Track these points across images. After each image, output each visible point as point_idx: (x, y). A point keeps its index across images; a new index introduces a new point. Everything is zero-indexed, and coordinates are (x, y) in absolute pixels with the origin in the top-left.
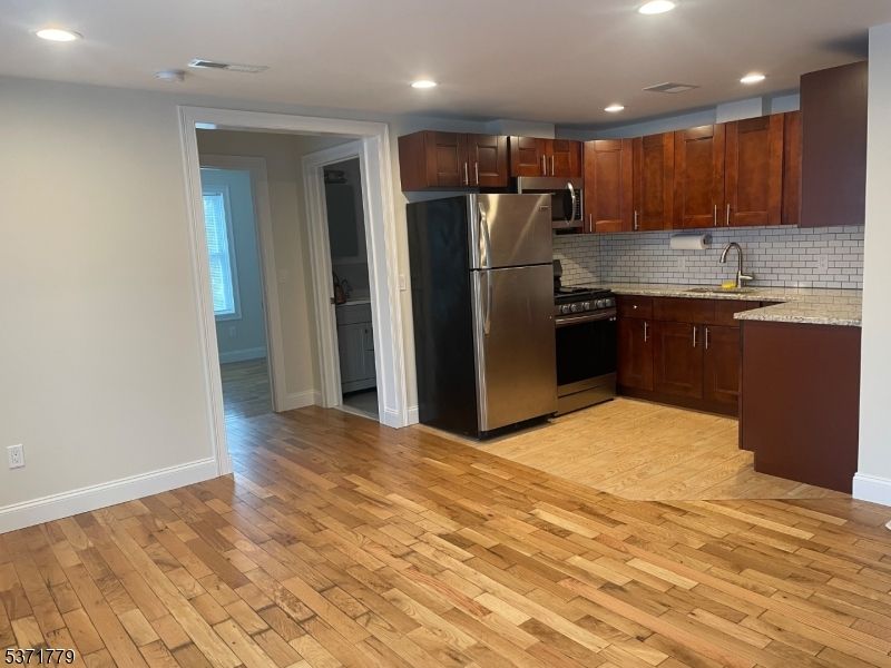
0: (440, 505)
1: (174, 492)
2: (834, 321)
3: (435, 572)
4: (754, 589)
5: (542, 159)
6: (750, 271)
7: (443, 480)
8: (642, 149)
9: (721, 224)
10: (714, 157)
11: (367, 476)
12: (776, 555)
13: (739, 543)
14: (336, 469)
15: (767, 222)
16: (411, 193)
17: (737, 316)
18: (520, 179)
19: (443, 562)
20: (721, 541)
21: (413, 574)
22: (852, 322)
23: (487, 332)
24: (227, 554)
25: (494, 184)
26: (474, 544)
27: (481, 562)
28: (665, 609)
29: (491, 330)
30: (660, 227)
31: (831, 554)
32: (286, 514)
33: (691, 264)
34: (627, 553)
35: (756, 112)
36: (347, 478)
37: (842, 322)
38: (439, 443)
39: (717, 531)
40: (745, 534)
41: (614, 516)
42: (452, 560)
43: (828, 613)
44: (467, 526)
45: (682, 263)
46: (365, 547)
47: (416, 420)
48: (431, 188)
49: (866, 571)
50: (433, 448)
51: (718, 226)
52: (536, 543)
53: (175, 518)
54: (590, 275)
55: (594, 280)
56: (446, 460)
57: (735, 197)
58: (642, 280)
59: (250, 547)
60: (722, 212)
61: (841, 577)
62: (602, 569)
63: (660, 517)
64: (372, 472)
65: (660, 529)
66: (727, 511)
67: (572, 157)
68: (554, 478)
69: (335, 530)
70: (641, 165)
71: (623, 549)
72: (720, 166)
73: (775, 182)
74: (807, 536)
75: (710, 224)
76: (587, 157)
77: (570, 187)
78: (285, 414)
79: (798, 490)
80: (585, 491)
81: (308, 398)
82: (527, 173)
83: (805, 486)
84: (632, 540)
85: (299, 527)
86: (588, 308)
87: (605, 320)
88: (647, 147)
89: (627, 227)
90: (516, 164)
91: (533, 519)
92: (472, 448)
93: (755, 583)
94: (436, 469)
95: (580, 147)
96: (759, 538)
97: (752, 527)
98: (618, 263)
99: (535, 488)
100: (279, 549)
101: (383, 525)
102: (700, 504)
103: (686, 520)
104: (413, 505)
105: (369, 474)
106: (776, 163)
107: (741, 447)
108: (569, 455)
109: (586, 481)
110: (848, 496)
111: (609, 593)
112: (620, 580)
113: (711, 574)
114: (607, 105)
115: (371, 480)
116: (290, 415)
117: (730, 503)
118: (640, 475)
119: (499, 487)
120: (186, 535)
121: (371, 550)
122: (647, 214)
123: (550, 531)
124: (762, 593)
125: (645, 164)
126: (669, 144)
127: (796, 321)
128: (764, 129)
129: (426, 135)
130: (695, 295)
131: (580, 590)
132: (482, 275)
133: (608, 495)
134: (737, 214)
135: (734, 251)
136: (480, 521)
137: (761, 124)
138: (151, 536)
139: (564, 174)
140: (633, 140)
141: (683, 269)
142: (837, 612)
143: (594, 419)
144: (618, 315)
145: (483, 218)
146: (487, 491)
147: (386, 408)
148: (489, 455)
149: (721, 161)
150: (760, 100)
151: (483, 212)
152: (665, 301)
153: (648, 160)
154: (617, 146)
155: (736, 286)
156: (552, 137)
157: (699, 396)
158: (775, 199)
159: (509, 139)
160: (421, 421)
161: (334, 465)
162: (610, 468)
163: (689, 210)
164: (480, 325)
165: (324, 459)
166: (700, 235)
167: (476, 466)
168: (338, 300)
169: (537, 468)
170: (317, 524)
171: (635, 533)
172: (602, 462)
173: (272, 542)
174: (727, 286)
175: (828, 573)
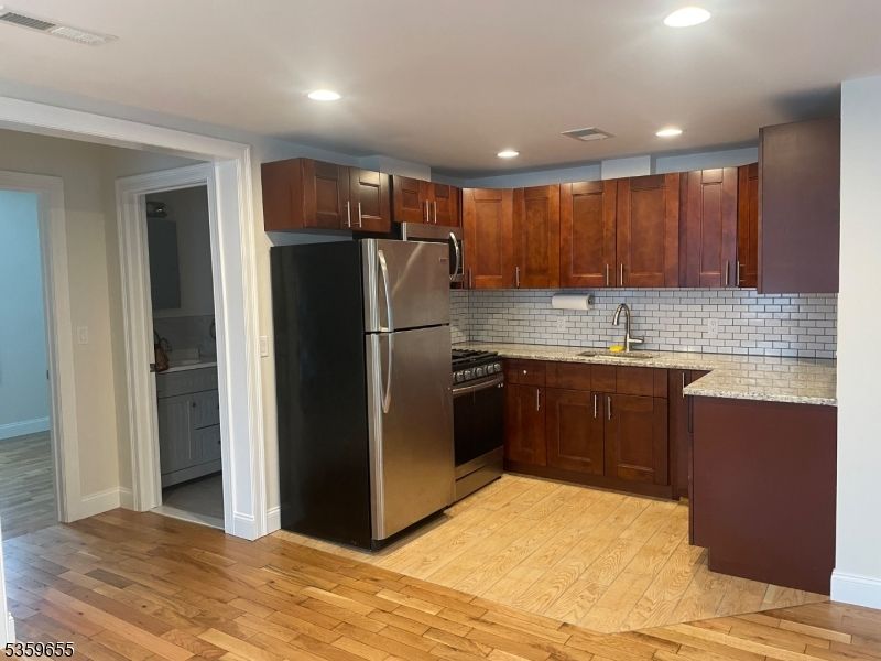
2: (805, 400)
5: (424, 204)
6: (641, 333)
7: (348, 627)
8: (523, 202)
9: (614, 284)
10: (605, 213)
11: (232, 631)
14: (183, 622)
15: (665, 284)
16: (278, 234)
17: (687, 390)
18: (404, 225)
22: (826, 401)
23: (386, 411)
25: (377, 228)
29: (390, 409)
30: (545, 285)
33: (572, 325)
35: (643, 170)
36: (204, 637)
37: (815, 400)
38: (317, 560)
45: (562, 323)
47: (276, 526)
48: (311, 228)
50: (313, 569)
51: (610, 285)
54: (460, 334)
55: (464, 339)
56: (338, 589)
57: (628, 256)
58: (517, 340)
60: (615, 272)
64: (239, 621)
67: (452, 205)
68: (494, 607)
70: (524, 217)
72: (611, 224)
73: (672, 243)
75: (601, 284)
76: (465, 205)
77: (453, 236)
78: (77, 525)
79: (772, 596)
80: (541, 623)
81: (110, 498)
82: (410, 218)
83: (772, 588)
86: (480, 375)
87: (495, 387)
88: (529, 199)
89: (510, 283)
90: (399, 207)
92: (366, 565)
94: (331, 607)
95: (459, 194)
98: (490, 321)
99: (479, 627)
102: (687, 630)
105: (235, 626)
106: (672, 224)
107: (692, 542)
108: (491, 566)
109: (534, 607)
110: (823, 597)
114: (500, 149)
115: (242, 637)
116: (86, 526)
117: (716, 624)
118: (592, 588)
119: (430, 630)
122: (529, 271)
125: (528, 218)
126: (554, 197)
127: (759, 399)
128: (658, 188)
129: (303, 161)
130: (586, 359)
132: (381, 339)
133: (573, 627)
134: (631, 275)
135: (623, 313)
137: (654, 183)
139: (445, 221)
140: (515, 191)
141: (563, 330)
143: (493, 507)
144: (506, 381)
145: (384, 268)
146: (416, 638)
147: (235, 512)
148: (393, 574)
149: (612, 218)
150: (649, 157)
151: (383, 260)
152: (559, 366)
153: (530, 213)
154: (497, 196)
155: (625, 350)
156: (429, 180)
157: (601, 472)
158: (672, 260)
159: (391, 178)
160: (284, 527)
161: (177, 614)
162: (551, 582)
163: (577, 269)
164: (378, 402)
165: (157, 604)
166: (582, 294)
167: (384, 595)
168: (159, 368)
169: (465, 590)
172: (536, 573)
174: (616, 349)
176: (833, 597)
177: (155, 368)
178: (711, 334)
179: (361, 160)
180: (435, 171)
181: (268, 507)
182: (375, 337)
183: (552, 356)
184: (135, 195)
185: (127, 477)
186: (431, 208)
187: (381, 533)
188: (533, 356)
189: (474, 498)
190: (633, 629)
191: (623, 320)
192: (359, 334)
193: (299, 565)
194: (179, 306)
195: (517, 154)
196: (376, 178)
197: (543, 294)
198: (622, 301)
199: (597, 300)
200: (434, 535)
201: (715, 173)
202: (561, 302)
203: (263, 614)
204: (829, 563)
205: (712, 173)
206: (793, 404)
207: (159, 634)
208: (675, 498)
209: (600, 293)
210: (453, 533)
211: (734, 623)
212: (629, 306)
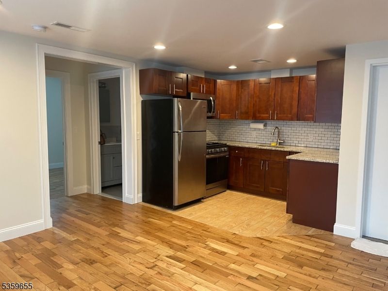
0: (163, 242)
1: (21, 238)
2: (328, 161)
3: (170, 275)
4: (310, 276)
5: (200, 86)
7: (160, 229)
8: (240, 85)
9: (273, 119)
10: (270, 91)
11: (123, 228)
12: (313, 260)
13: (297, 255)
14: (107, 225)
15: (292, 119)
16: (144, 96)
17: (287, 157)
18: (192, 94)
19: (172, 270)
20: (289, 254)
21: (158, 276)
22: (335, 162)
23: (179, 160)
24: (59, 271)
25: (181, 94)
26: (185, 260)
27: (191, 269)
28: (277, 287)
29: (181, 160)
30: (247, 118)
31: (334, 259)
32: (86, 248)
33: (258, 134)
34: (253, 261)
35: (287, 75)
37: (331, 162)
38: (154, 211)
39: (287, 250)
40: (298, 251)
41: (242, 244)
42: (176, 269)
43: (341, 285)
44: (178, 251)
45: (254, 134)
46: (132, 264)
47: (141, 200)
48: (155, 94)
49: (349, 265)
50: (152, 214)
51: (272, 119)
52: (210, 257)
53: (26, 252)
54: (215, 137)
55: (216, 139)
56: (159, 220)
57: (279, 108)
58: (237, 140)
59: (71, 267)
60: (273, 114)
61: (342, 269)
62: (243, 269)
63: (262, 244)
64: (125, 226)
65: (264, 250)
66: (288, 241)
67: (212, 85)
68: (212, 227)
69: (114, 256)
70: (240, 92)
71: (251, 260)
72: (273, 95)
73: (295, 103)
74: (322, 251)
75: (268, 119)
76: (217, 87)
77: (211, 98)
78: (72, 197)
79: (312, 231)
80: (226, 233)
81: (84, 189)
82: (194, 91)
83: (314, 229)
84: (253, 255)
85: (95, 255)
86: (218, 151)
87: (224, 157)
88: (242, 84)
89: (234, 117)
90: (190, 87)
91: (207, 247)
92: (171, 214)
93: (309, 273)
94: (156, 224)
95: (215, 82)
96: (305, 253)
97: (300, 248)
98: (227, 133)
99: (204, 232)
100: (87, 266)
101: (138, 253)
102: (276, 238)
103: (272, 245)
104: (150, 242)
105: (123, 227)
106: (296, 96)
107: (287, 213)
108: (215, 216)
109: (226, 228)
110: (331, 233)
111: (250, 281)
112: (255, 275)
113: (290, 270)
114: (230, 65)
115: (126, 230)
116: (75, 197)
117: (287, 237)
118: (248, 225)
119: (188, 232)
120: (35, 261)
121: (136, 265)
122: (241, 113)
123: (217, 252)
124: (314, 277)
125: (242, 92)
126: (252, 84)
127: (312, 161)
128: (291, 82)
129: (154, 69)
130: (260, 147)
131: (239, 280)
132: (178, 134)
133: (237, 235)
134: (279, 115)
135: (276, 130)
136: (184, 249)
137: (290, 79)
138: (14, 262)
139: (209, 93)
140: (237, 81)
141: (255, 136)
142: (345, 284)
143: (221, 200)
144: (229, 155)
145: (180, 109)
146: (183, 234)
147: (126, 194)
148: (179, 217)
149: (273, 93)
150: (289, 70)
151: (180, 107)
152: (250, 150)
153: (243, 90)
154: (231, 83)
155: (277, 145)
156: (204, 77)
157: (263, 190)
158: (295, 110)
159: (187, 75)
160: (143, 201)
161: (105, 223)
162: (234, 222)
163: (259, 112)
164: (177, 157)
165: (99, 220)
166: (262, 123)
167: (174, 222)
168: (102, 143)
169: (203, 223)
170: (104, 253)
171: (254, 252)
172: (230, 220)
173: (82, 263)
174: (273, 144)
175: (336, 267)
176: (334, 233)
177: (100, 143)
178: (310, 140)
179: (177, 69)
180: (206, 73)
181: (138, 193)
182: (176, 134)
183: (247, 146)
184: (95, 80)
185: (89, 182)
186: (203, 87)
187: (176, 203)
188: (240, 145)
189: (214, 197)
190: (258, 236)
191: (276, 133)
192: (171, 132)
193: (146, 212)
194: (109, 122)
195: (236, 67)
196: (183, 76)
197: (248, 122)
198: (276, 126)
199: (268, 125)
200: (196, 207)
202: (254, 126)
203: (133, 224)
204: (333, 221)
205: (312, 76)
207: (99, 227)
209: (269, 122)
210: (204, 207)
211: (294, 237)
212: (280, 128)
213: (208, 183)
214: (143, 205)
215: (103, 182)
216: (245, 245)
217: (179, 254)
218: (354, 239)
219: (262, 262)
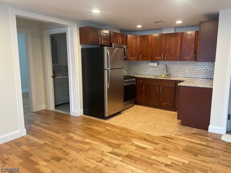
0: (103, 142)
1: (6, 144)
2: (205, 87)
3: (114, 166)
4: (204, 161)
5: (118, 39)
6: (170, 72)
7: (100, 133)
8: (142, 39)
9: (164, 60)
10: (162, 43)
11: (74, 133)
12: (202, 150)
13: (192, 147)
14: (63, 132)
15: (176, 60)
16: (82, 45)
17: (179, 84)
18: (113, 44)
19: (115, 162)
20: (186, 147)
21: (106, 168)
22: (210, 87)
23: (108, 88)
24: (37, 167)
25: (107, 45)
26: (121, 155)
27: (127, 161)
28: (186, 171)
30: (147, 60)
31: (214, 149)
32: (53, 149)
33: (153, 70)
34: (165, 153)
35: (173, 32)
36: (68, 134)
37: (208, 87)
39: (184, 144)
40: (191, 144)
42: (117, 161)
43: (225, 167)
44: (115, 148)
45: (151, 69)
46: (86, 159)
47: (82, 114)
48: (90, 44)
49: (225, 153)
50: (91, 122)
51: (163, 60)
52: (137, 152)
53: (11, 154)
54: (126, 72)
55: (126, 73)
56: (97, 126)
57: (168, 53)
58: (139, 74)
59: (45, 163)
60: (164, 57)
61: (221, 155)
62: (160, 159)
63: (167, 141)
64: (76, 132)
65: (170, 145)
66: (182, 138)
67: (125, 39)
68: (132, 131)
69: (73, 154)
70: (142, 43)
71: (163, 152)
72: (164, 45)
73: (178, 50)
74: (205, 144)
75: (161, 60)
76: (128, 39)
77: (125, 47)
78: (35, 113)
79: (195, 130)
80: (142, 134)
81: (43, 107)
82: (114, 42)
84: (164, 149)
85: (60, 154)
86: (130, 81)
87: (133, 84)
88: (144, 38)
89: (138, 59)
90: (112, 39)
91: (133, 144)
92: (103, 122)
93: (203, 159)
94: (96, 130)
95: (127, 36)
96: (195, 145)
97: (191, 142)
98: (133, 69)
99: (129, 134)
100: (56, 163)
101: (88, 151)
102: (175, 136)
103: (173, 141)
104: (95, 142)
106: (179, 45)
107: (178, 119)
108: (132, 123)
109: (141, 131)
110: (207, 131)
111: (168, 168)
112: (169, 163)
113: (190, 158)
114: (137, 25)
115: (77, 134)
116: (38, 113)
117: (181, 135)
118: (154, 128)
119: (118, 134)
120: (18, 161)
121: (89, 160)
122: (143, 56)
123: (140, 148)
124: (207, 162)
125: (143, 43)
126: (150, 38)
127: (195, 86)
128: (176, 36)
129: (89, 27)
130: (156, 78)
131: (160, 168)
133: (150, 135)
134: (168, 58)
135: (166, 67)
136: (118, 146)
137: (175, 34)
138: (4, 162)
140: (141, 36)
141: (151, 71)
142: (227, 166)
143: (132, 111)
144: (136, 83)
145: (109, 54)
146: (114, 135)
147: (73, 110)
148: (110, 124)
149: (164, 43)
150: (174, 28)
151: (108, 52)
153: (144, 42)
154: (136, 37)
155: (165, 76)
156: (119, 33)
157: (158, 105)
158: (178, 54)
159: (110, 32)
160: (84, 114)
161: (62, 130)
162: (145, 126)
163: (155, 56)
164: (107, 86)
165: (57, 128)
166: (156, 62)
167: (107, 128)
168: (54, 77)
169: (126, 127)
170: (65, 152)
171: (164, 147)
172: (142, 125)
173: (52, 160)
174: (163, 76)
175: (217, 154)
176: (209, 131)
177: (53, 77)
178: (187, 73)
179: (103, 27)
180: (121, 30)
181: (80, 109)
182: (106, 70)
183: (148, 77)
184: (48, 35)
185: (47, 103)
186: (120, 40)
187: (107, 115)
188: (143, 77)
189: (128, 110)
190: (163, 135)
191: (166, 69)
192: (103, 69)
193: (88, 121)
194: (57, 63)
195: (141, 26)
196: (106, 32)
197: (146, 62)
198: (166, 64)
199: (159, 64)
200: (118, 117)
201: (190, 33)
202: (151, 64)
203: (81, 130)
204: (208, 123)
205: (189, 32)
206: (203, 87)
207: (58, 134)
208: (175, 111)
209: (160, 62)
210: (123, 116)
211: (185, 135)
212: (167, 65)
213: (125, 101)
214: (84, 117)
215: (55, 102)
216: (157, 142)
217: (116, 150)
218: (222, 135)
219: (171, 153)
